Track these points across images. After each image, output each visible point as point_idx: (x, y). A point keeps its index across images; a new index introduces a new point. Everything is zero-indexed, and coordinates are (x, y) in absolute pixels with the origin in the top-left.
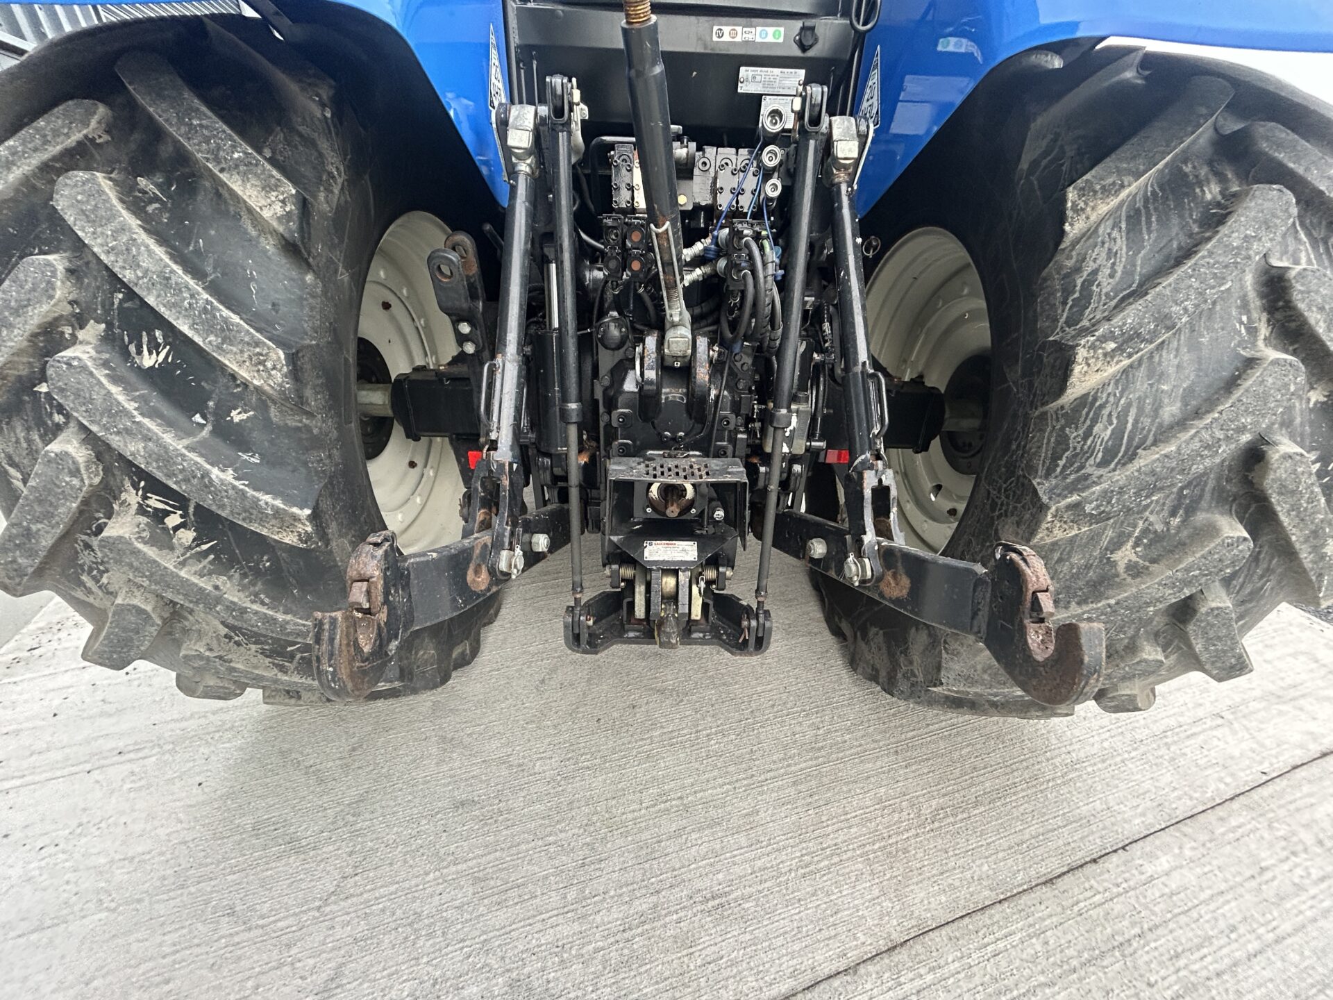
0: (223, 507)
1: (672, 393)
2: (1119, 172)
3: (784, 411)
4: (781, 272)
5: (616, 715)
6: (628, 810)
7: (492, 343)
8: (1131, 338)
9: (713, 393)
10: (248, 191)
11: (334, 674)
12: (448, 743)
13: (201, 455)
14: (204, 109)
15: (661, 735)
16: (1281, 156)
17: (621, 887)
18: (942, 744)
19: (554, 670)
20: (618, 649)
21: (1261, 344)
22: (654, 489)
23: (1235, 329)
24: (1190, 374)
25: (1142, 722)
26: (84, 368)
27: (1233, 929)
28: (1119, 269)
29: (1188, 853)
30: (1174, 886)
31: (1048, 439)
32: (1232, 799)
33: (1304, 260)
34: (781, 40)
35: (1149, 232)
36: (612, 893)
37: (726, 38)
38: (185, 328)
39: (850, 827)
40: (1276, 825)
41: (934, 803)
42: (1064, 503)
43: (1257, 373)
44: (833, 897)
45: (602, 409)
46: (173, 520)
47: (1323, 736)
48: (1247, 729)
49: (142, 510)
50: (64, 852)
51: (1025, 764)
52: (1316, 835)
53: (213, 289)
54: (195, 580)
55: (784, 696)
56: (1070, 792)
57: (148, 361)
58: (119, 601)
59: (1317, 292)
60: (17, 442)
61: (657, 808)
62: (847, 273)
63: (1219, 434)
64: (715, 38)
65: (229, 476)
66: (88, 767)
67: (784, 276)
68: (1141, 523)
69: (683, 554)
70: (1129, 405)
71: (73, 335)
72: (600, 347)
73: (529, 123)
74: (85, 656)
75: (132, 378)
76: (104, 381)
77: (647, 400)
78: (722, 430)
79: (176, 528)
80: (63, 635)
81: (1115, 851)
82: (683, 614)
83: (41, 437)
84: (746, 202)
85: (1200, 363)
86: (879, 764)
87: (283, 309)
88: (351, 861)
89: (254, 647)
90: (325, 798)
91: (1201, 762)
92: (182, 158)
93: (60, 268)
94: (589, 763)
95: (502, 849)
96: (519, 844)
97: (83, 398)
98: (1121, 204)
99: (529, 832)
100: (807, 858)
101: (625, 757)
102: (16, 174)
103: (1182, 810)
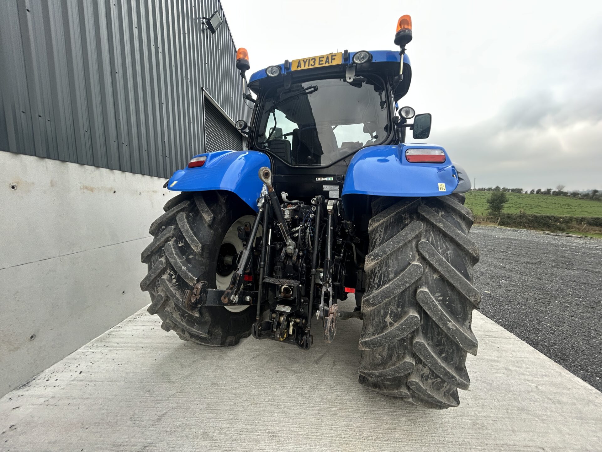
0: (182, 275)
1: (290, 263)
2: (381, 217)
3: (314, 270)
5: (271, 373)
6: (260, 400)
8: (377, 256)
9: (300, 263)
10: (205, 216)
12: (218, 367)
13: (182, 263)
14: (204, 202)
15: (282, 383)
16: (423, 214)
17: (246, 420)
18: (386, 416)
19: (258, 355)
20: (267, 340)
21: (416, 260)
22: (282, 289)
23: (408, 256)
24: (396, 265)
26: (170, 245)
28: (381, 239)
31: (367, 282)
35: (389, 230)
36: (243, 421)
37: (319, 180)
38: (187, 240)
39: (331, 430)
42: (365, 299)
43: (409, 268)
44: (312, 448)
46: (173, 277)
50: (122, 367)
53: (194, 233)
54: (172, 290)
57: (180, 245)
58: (159, 293)
59: (426, 248)
60: (156, 258)
61: (268, 403)
62: (328, 235)
63: (400, 283)
66: (134, 349)
67: (313, 235)
68: (390, 309)
69: (287, 310)
70: (382, 273)
73: (263, 202)
74: (147, 310)
75: (177, 248)
76: (172, 248)
78: (303, 275)
79: (173, 279)
80: (142, 317)
83: (159, 257)
85: (398, 263)
86: (355, 414)
87: (205, 237)
89: (178, 312)
90: (181, 372)
92: (198, 210)
93: (173, 228)
94: (255, 384)
95: (219, 399)
96: (224, 399)
97: (168, 251)
98: (382, 224)
99: (228, 397)
100: (310, 433)
101: (267, 386)
102: (173, 212)
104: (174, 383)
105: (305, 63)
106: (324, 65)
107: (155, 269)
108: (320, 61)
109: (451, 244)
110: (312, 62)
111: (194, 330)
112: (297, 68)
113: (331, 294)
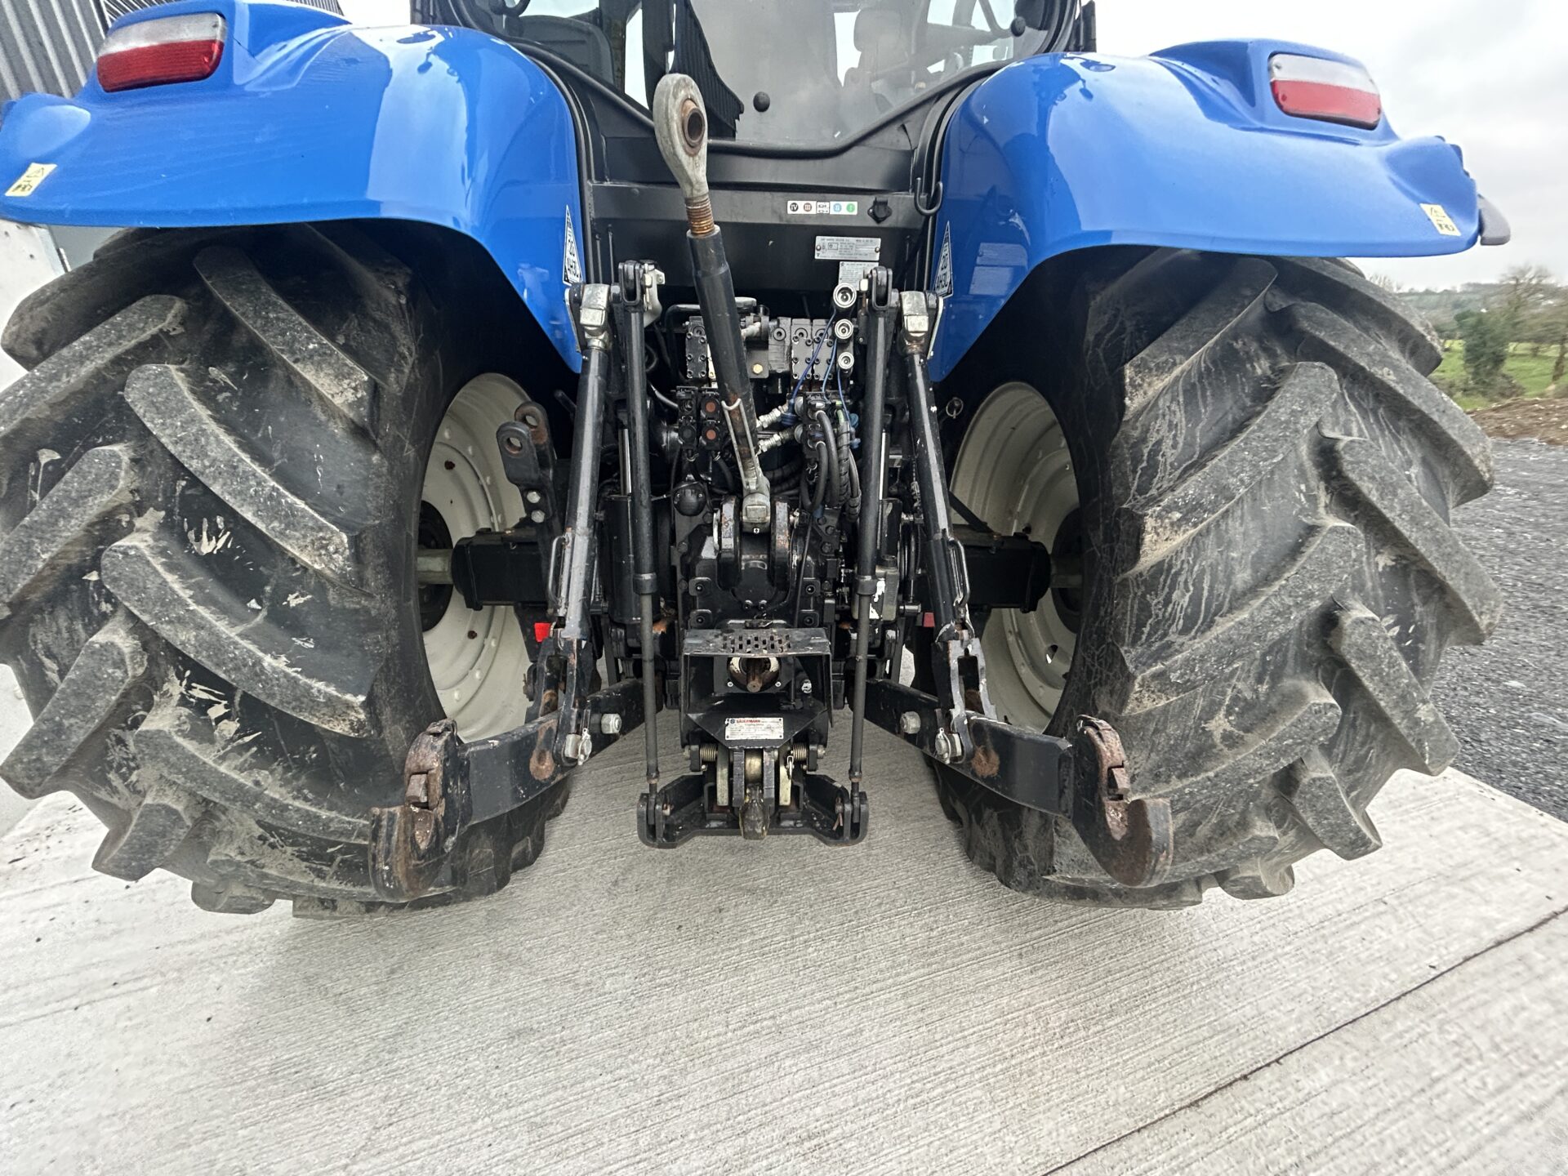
0: (272, 696)
1: (753, 560)
2: (1171, 351)
3: (868, 578)
4: (857, 441)
5: (700, 921)
6: (712, 1033)
7: (562, 514)
8: (1194, 509)
9: (796, 558)
10: (320, 380)
11: (390, 872)
12: (505, 959)
13: (254, 642)
14: (280, 302)
15: (751, 943)
16: (1321, 335)
17: (702, 1129)
18: (1072, 944)
19: (629, 869)
20: (698, 841)
21: (1322, 510)
22: (735, 662)
23: (1294, 498)
24: (1256, 538)
25: (1297, 912)
26: (140, 557)
27: (1401, 1152)
28: (1181, 440)
29: (1350, 1064)
30: (1334, 1105)
31: (1132, 605)
32: (1398, 998)
33: (1355, 430)
34: (855, 213)
35: (1205, 402)
36: (692, 1136)
37: (801, 211)
38: (248, 515)
39: (967, 1046)
40: (1447, 1027)
41: (1063, 1014)
42: (1148, 672)
43: (1317, 541)
44: (948, 1132)
45: (679, 576)
46: (217, 711)
47: (1498, 921)
48: (1413, 916)
49: (184, 701)
50: (41, 1109)
51: (1166, 965)
52: (1492, 1038)
53: (280, 475)
54: (235, 775)
55: (893, 893)
56: (1217, 997)
57: (207, 547)
58: (148, 800)
59: (1366, 462)
60: (59, 632)
61: (746, 1030)
62: (924, 440)
63: (1289, 601)
64: (790, 212)
65: (281, 663)
66: (75, 1002)
67: (860, 445)
68: (1229, 691)
69: (768, 732)
70: (1203, 572)
71: (131, 524)
72: (678, 516)
73: (603, 302)
75: (187, 563)
76: (160, 569)
77: (726, 567)
78: (806, 597)
79: (219, 720)
80: (52, 842)
81: (1268, 1065)
82: (768, 800)
83: (85, 626)
84: (822, 371)
85: (1264, 529)
86: (1000, 969)
87: (348, 491)
88: (387, 1108)
89: (289, 850)
90: (357, 1033)
91: (1363, 956)
92: (256, 348)
93: (125, 459)
94: (667, 980)
95: (564, 1087)
96: (584, 1081)
97: (139, 589)
98: (1177, 379)
99: (596, 1064)
100: (918, 1085)
101: (709, 970)
102: (88, 368)
103: (1343, 1014)
104: (342, 1093)
107: (77, 695)
109: (1414, 442)
113: (982, 662)
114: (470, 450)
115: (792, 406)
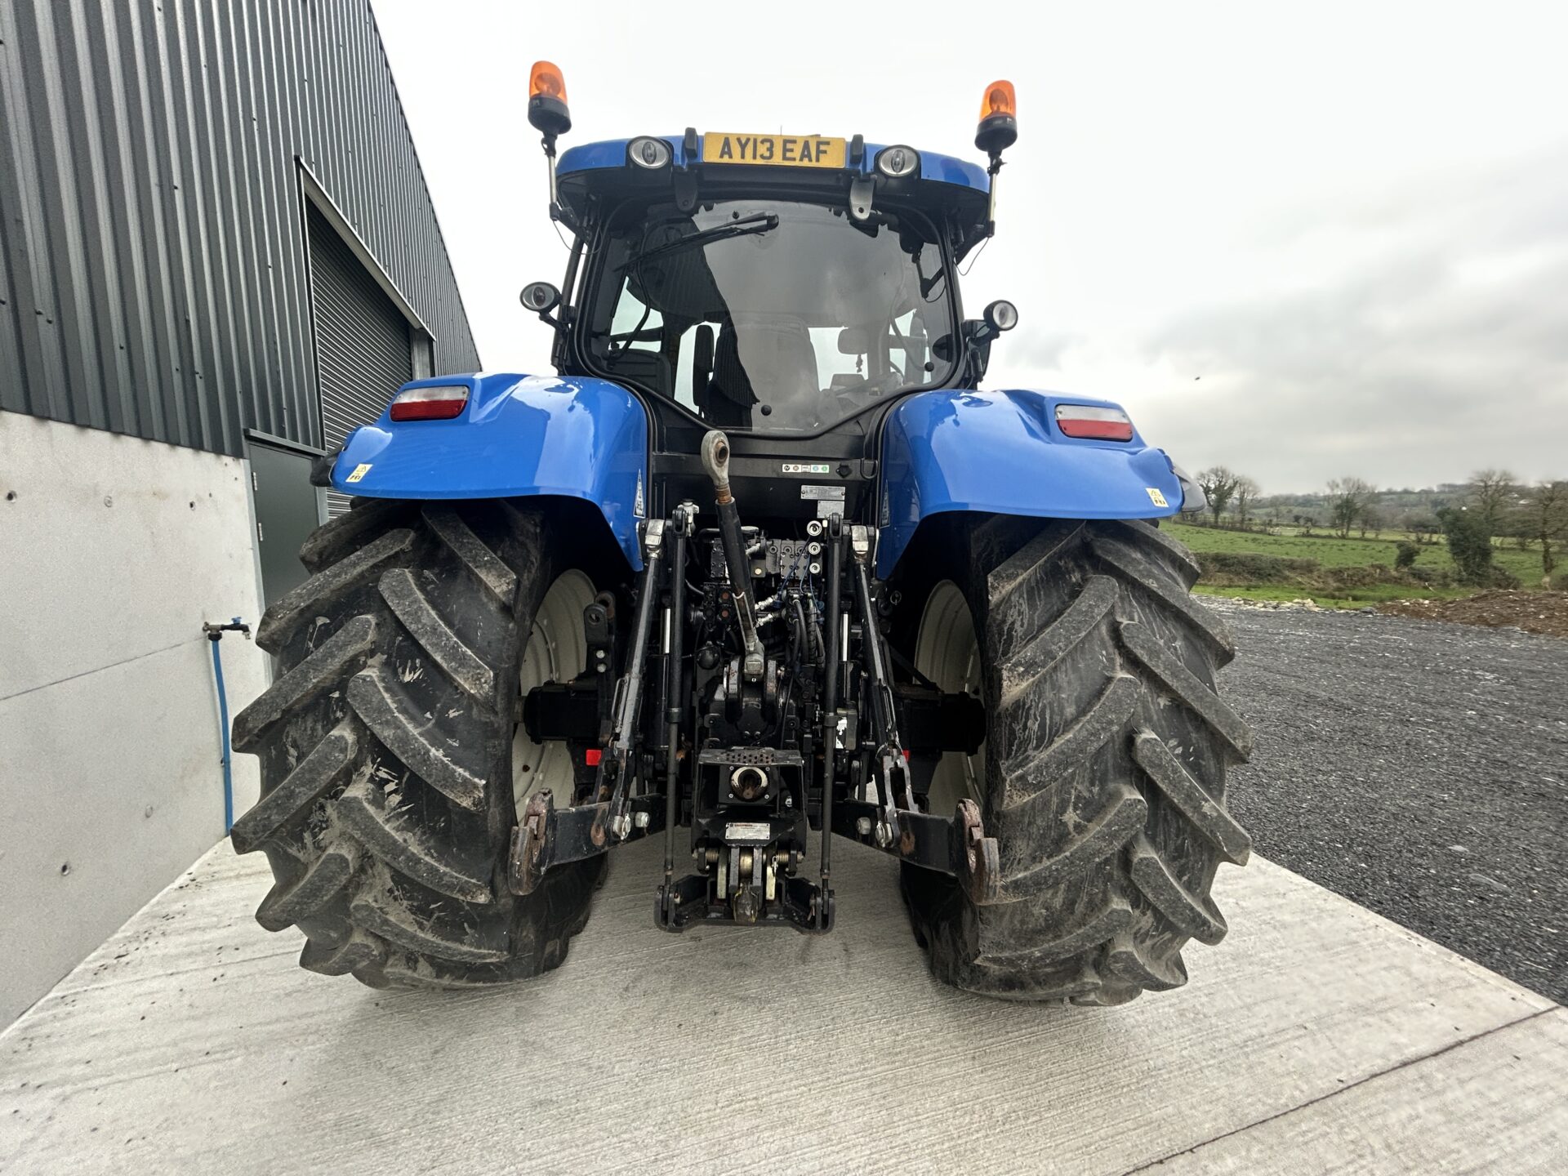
0: (430, 776)
1: (751, 702)
2: (1016, 567)
3: (832, 714)
4: (822, 619)
5: (697, 1021)
6: (703, 1109)
7: (621, 666)
8: (1032, 665)
9: (782, 701)
10: (489, 579)
12: (529, 1046)
13: (426, 739)
14: (470, 533)
15: (740, 1040)
16: (1110, 559)
18: (1020, 1051)
20: (701, 929)
21: (1118, 668)
22: (736, 776)
23: (1099, 659)
24: (1076, 685)
25: (1224, 1032)
26: (373, 682)
28: (1026, 621)
29: (1254, 1155)
31: (1005, 731)
32: (1307, 1105)
33: (1136, 617)
35: (1040, 600)
37: (791, 470)
38: (438, 658)
39: (921, 1128)
40: (1347, 1130)
41: (1006, 1106)
42: (1014, 775)
43: (1111, 687)
45: (697, 714)
46: (390, 787)
47: (1406, 1046)
48: (1330, 1040)
49: (372, 779)
51: (1101, 1071)
52: (1385, 1140)
53: (458, 634)
54: (393, 833)
55: (866, 1004)
56: (1144, 1098)
57: (408, 678)
59: (1138, 637)
60: (305, 730)
61: (731, 1108)
62: (867, 620)
63: (1097, 726)
65: (440, 754)
66: (175, 1066)
68: (1073, 791)
69: (757, 834)
70: (1044, 707)
71: (365, 663)
72: (699, 668)
73: (660, 531)
74: (253, 918)
75: (396, 688)
76: (382, 690)
77: (732, 705)
78: (789, 730)
79: (390, 793)
81: (1182, 1153)
83: (323, 727)
84: (801, 574)
85: (1081, 679)
86: (955, 1068)
87: (493, 645)
88: (431, 1155)
89: (405, 903)
90: (406, 1098)
91: (1278, 1070)
92: (452, 558)
93: (373, 623)
94: (667, 1066)
95: (577, 1146)
96: (594, 1141)
97: (365, 701)
98: (1021, 584)
99: (605, 1130)
100: (876, 1156)
101: (703, 1060)
102: (359, 569)
103: (1254, 1115)
104: (394, 1143)
105: (743, 147)
106: (797, 163)
107: (311, 771)
108: (785, 150)
109: (1178, 626)
110: (763, 149)
111: (465, 948)
112: (722, 156)
113: (907, 773)
114: (545, 622)
115: (780, 596)
